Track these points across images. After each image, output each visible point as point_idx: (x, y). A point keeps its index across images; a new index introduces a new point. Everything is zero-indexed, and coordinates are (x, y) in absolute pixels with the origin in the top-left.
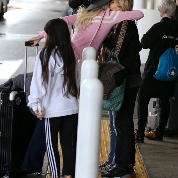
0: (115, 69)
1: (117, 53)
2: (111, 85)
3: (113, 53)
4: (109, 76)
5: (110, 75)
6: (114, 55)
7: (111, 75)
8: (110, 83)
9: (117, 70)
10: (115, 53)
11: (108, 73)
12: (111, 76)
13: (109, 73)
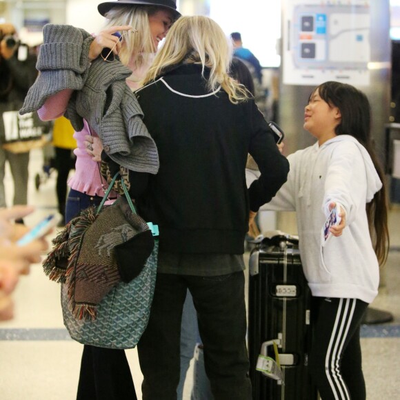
0: (121, 230)
1: (125, 182)
2: (106, 279)
3: (119, 184)
4: (102, 252)
5: (105, 248)
6: (119, 187)
7: (109, 249)
8: (103, 273)
9: (125, 234)
10: (121, 183)
11: (101, 245)
12: (109, 254)
13: (103, 243)
